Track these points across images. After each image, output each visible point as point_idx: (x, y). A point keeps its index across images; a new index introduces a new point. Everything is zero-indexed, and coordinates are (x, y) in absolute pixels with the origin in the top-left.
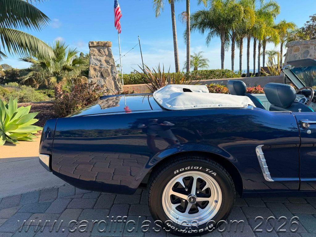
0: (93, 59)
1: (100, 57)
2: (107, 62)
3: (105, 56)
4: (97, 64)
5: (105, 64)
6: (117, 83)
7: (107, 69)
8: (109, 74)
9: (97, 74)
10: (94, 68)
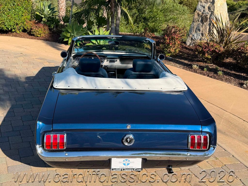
0: (199, 6)
1: (205, 4)
2: (209, 8)
3: (210, 3)
4: (201, 10)
5: (207, 10)
6: (211, 28)
7: (207, 14)
8: (207, 20)
9: (198, 18)
10: (198, 13)
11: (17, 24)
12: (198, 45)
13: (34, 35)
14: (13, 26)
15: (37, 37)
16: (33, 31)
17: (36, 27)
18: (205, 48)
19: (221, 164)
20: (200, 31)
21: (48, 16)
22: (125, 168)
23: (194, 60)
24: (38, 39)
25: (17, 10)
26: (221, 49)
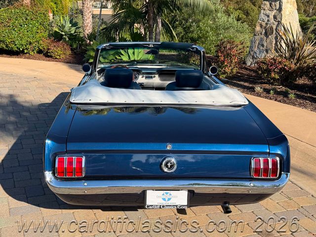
0: (262, 14)
1: (270, 12)
2: (275, 17)
3: (276, 11)
4: (264, 19)
5: (272, 20)
6: (278, 43)
7: (272, 25)
8: (273, 32)
9: (261, 31)
10: (260, 24)
11: (30, 43)
12: (261, 62)
13: (51, 57)
14: (26, 46)
15: (56, 58)
16: (50, 51)
17: (55, 46)
18: (271, 66)
19: (297, 206)
20: (263, 47)
21: (69, 33)
22: (164, 204)
23: (257, 82)
24: (56, 61)
25: (30, 26)
26: (292, 65)
